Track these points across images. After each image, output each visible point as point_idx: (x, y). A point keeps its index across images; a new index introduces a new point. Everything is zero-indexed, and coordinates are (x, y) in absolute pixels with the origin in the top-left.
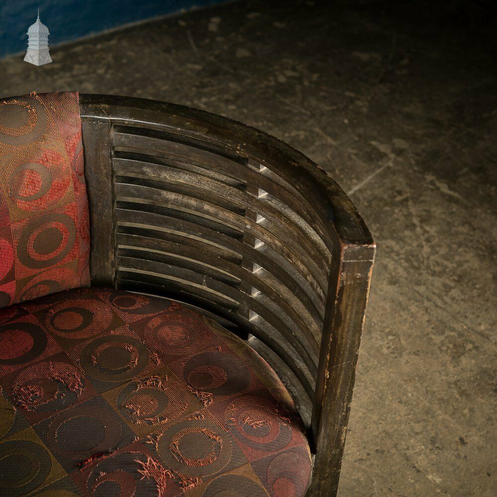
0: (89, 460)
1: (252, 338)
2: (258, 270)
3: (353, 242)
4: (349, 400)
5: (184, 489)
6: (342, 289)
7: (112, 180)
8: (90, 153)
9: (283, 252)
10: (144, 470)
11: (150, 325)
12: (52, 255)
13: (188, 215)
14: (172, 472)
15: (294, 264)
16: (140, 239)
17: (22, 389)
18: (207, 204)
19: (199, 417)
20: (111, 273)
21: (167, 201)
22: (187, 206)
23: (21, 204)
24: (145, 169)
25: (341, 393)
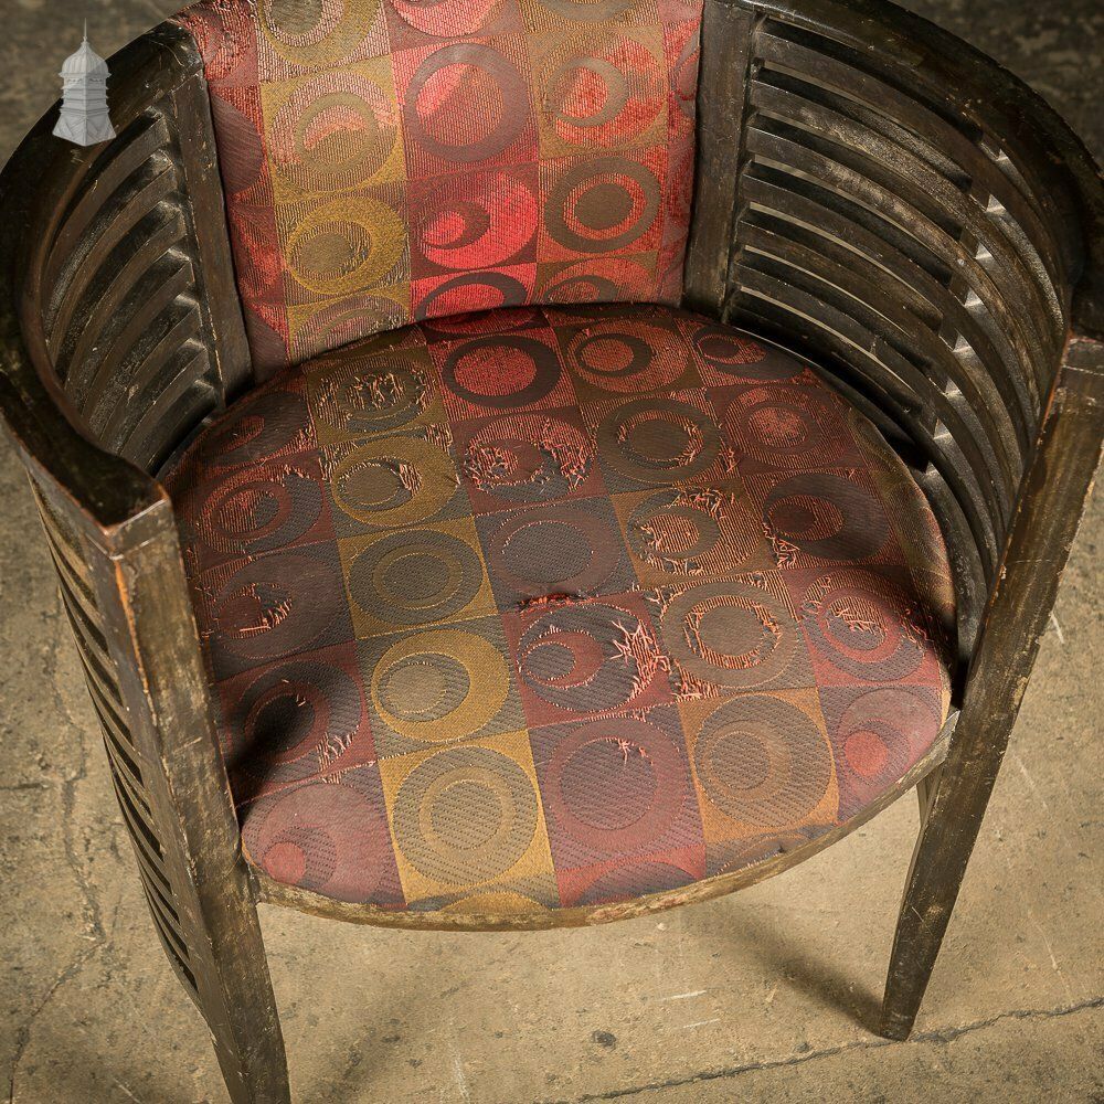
0: (541, 600)
1: (932, 473)
2: (963, 349)
3: (1091, 334)
4: (1040, 631)
5: (679, 697)
6: (1055, 419)
7: (744, 121)
8: (712, 63)
9: (1005, 324)
10: (624, 643)
11: (744, 399)
12: (609, 234)
13: (870, 216)
14: (671, 662)
15: (1016, 352)
16: (779, 241)
17: (483, 451)
18: (901, 203)
19: (759, 582)
20: (718, 292)
21: (834, 181)
22: (866, 197)
23: (563, 129)
24: (804, 112)
25: (1024, 614)
